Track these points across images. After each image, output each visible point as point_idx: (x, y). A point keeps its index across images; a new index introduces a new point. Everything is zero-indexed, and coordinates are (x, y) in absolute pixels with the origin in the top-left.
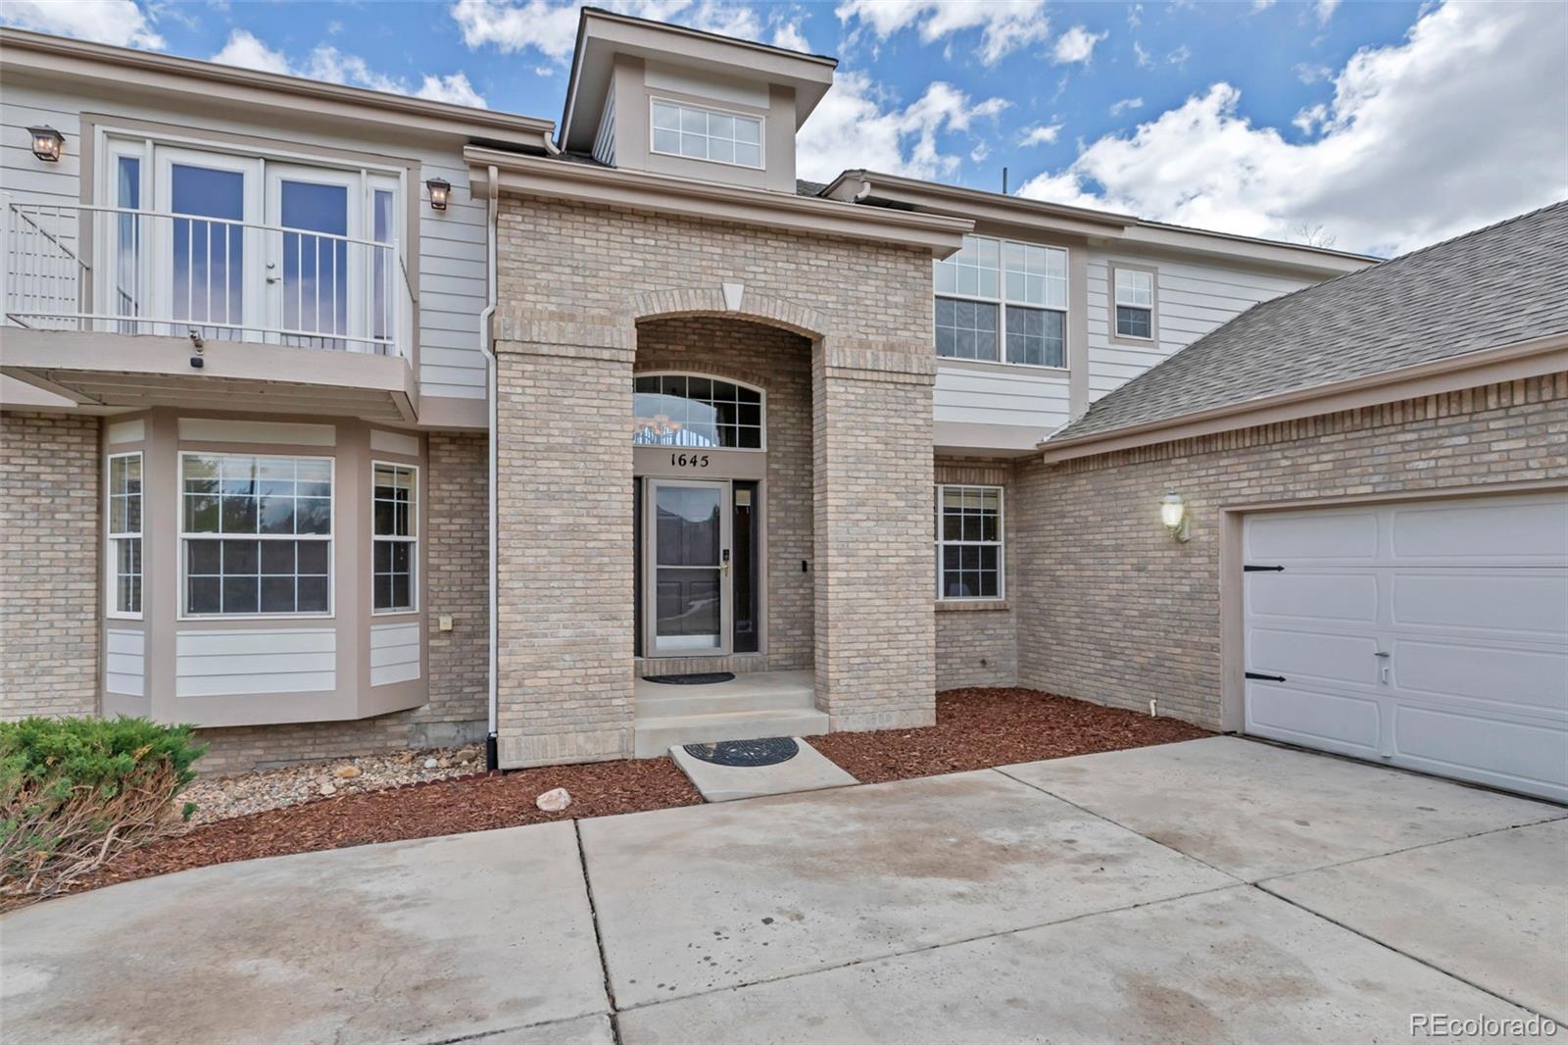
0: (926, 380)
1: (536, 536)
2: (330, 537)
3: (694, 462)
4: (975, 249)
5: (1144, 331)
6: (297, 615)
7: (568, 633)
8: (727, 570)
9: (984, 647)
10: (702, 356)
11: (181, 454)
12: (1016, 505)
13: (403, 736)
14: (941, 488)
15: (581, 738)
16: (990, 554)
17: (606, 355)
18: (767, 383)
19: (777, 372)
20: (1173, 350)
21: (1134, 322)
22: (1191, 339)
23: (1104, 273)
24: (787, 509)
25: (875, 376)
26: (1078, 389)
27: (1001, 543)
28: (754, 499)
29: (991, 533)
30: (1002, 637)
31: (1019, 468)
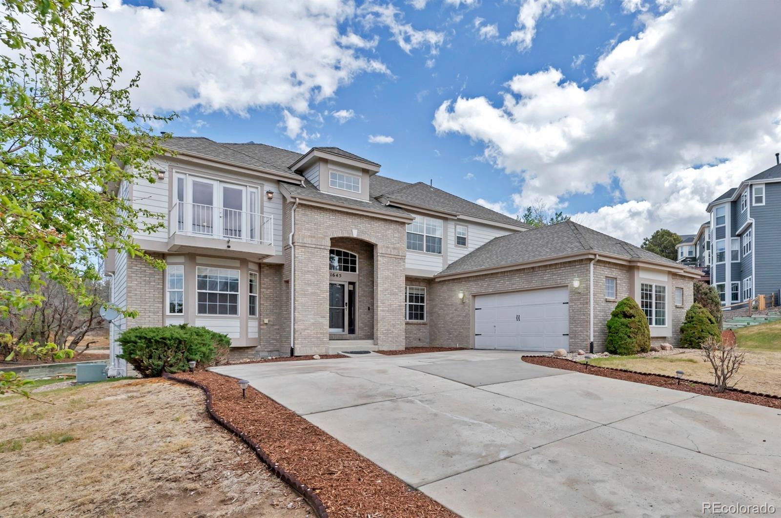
0: (403, 258)
1: (305, 294)
2: (239, 293)
3: (337, 276)
4: (418, 219)
5: (464, 244)
6: (228, 315)
7: (312, 321)
8: (346, 308)
9: (420, 335)
10: (341, 244)
11: (197, 267)
12: (429, 293)
13: (253, 355)
14: (408, 287)
15: (316, 348)
16: (422, 307)
17: (323, 247)
18: (359, 253)
19: (361, 250)
20: (472, 250)
21: (461, 241)
22: (477, 247)
23: (453, 227)
24: (364, 291)
25: (390, 256)
26: (445, 259)
27: (425, 304)
28: (354, 288)
29: (422, 301)
30: (425, 332)
31: (430, 282)
